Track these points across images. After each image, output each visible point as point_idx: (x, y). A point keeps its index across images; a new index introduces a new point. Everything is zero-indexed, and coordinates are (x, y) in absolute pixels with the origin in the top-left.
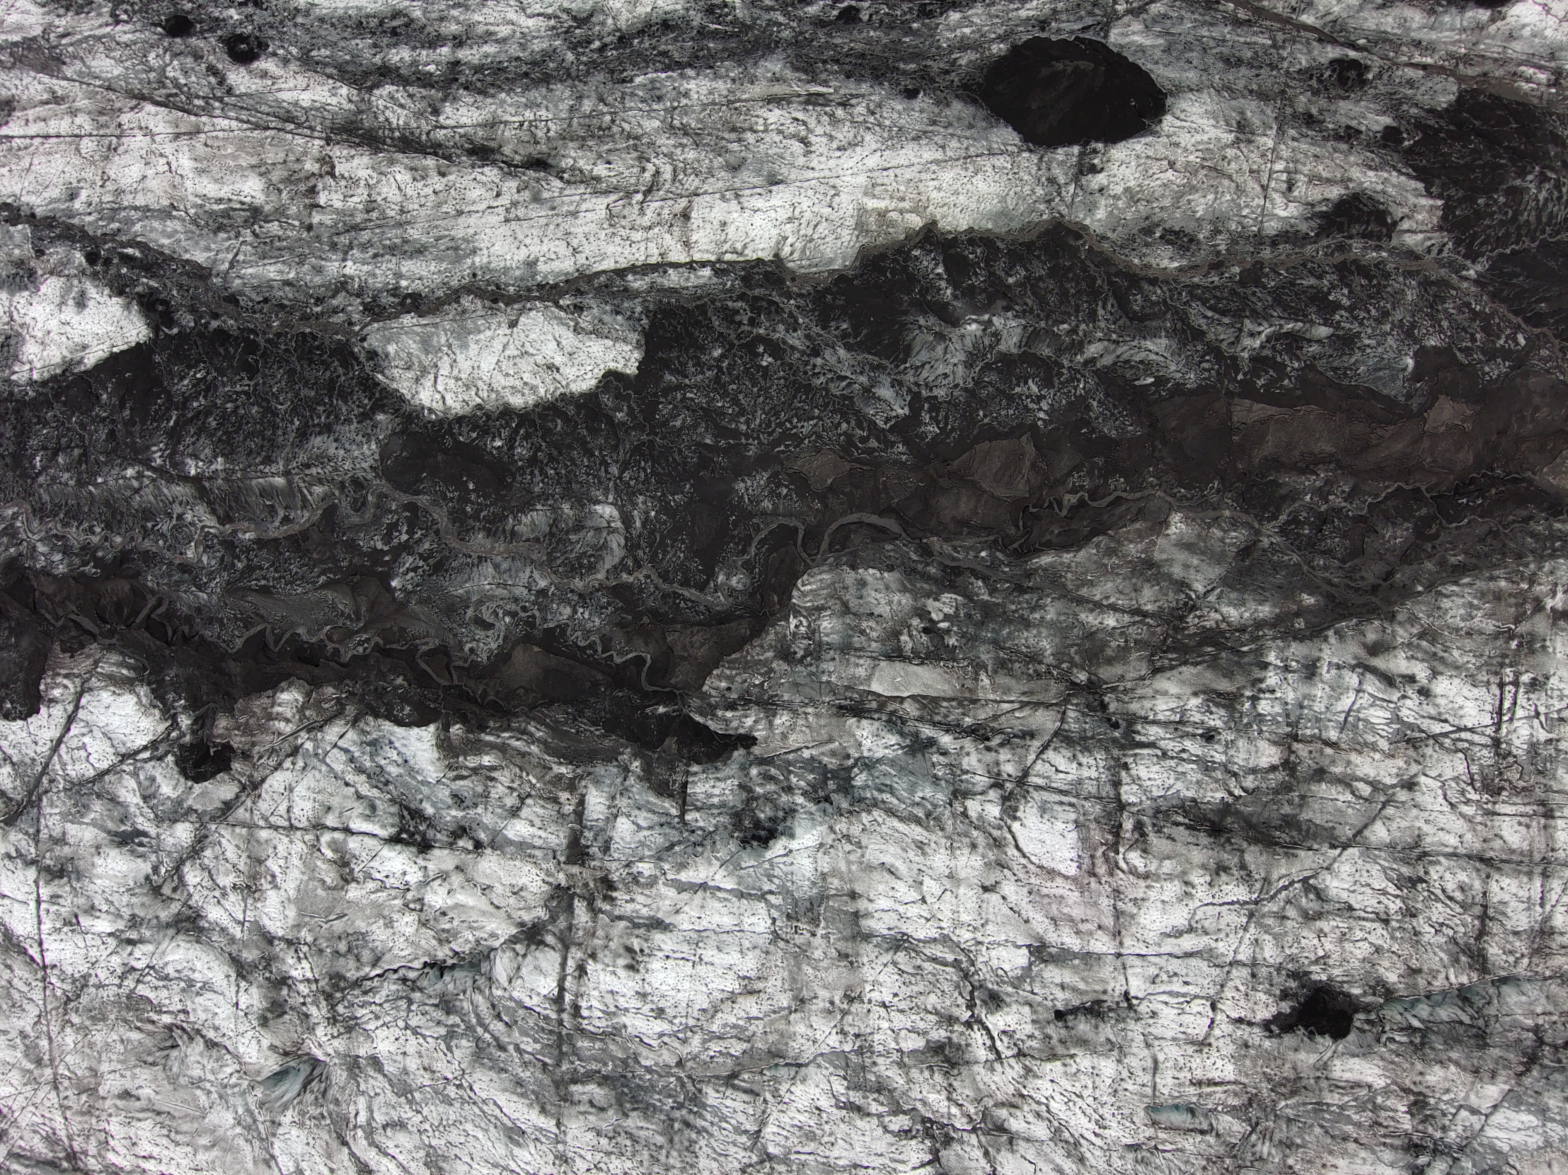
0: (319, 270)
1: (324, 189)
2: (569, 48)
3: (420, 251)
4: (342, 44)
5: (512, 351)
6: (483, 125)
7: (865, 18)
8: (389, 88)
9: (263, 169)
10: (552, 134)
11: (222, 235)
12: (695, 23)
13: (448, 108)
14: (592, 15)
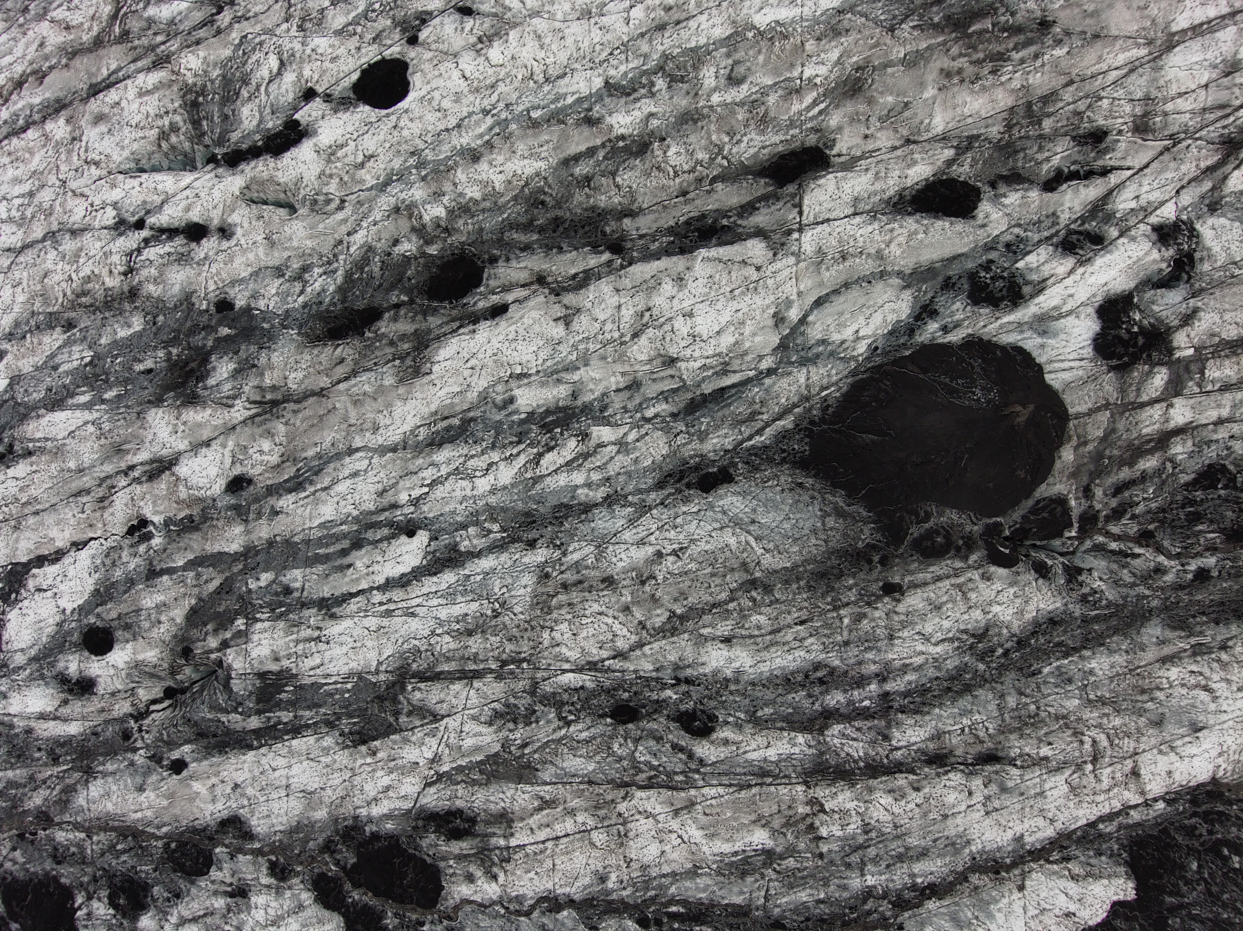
0: (845, 888)
1: (822, 825)
2: (977, 660)
3: (923, 854)
4: (779, 700)
5: (1032, 912)
6: (932, 738)
7: (1217, 573)
8: (836, 729)
9: (763, 822)
10: (991, 731)
11: (749, 879)
12: (1077, 614)
13: (896, 734)
14: (987, 630)
